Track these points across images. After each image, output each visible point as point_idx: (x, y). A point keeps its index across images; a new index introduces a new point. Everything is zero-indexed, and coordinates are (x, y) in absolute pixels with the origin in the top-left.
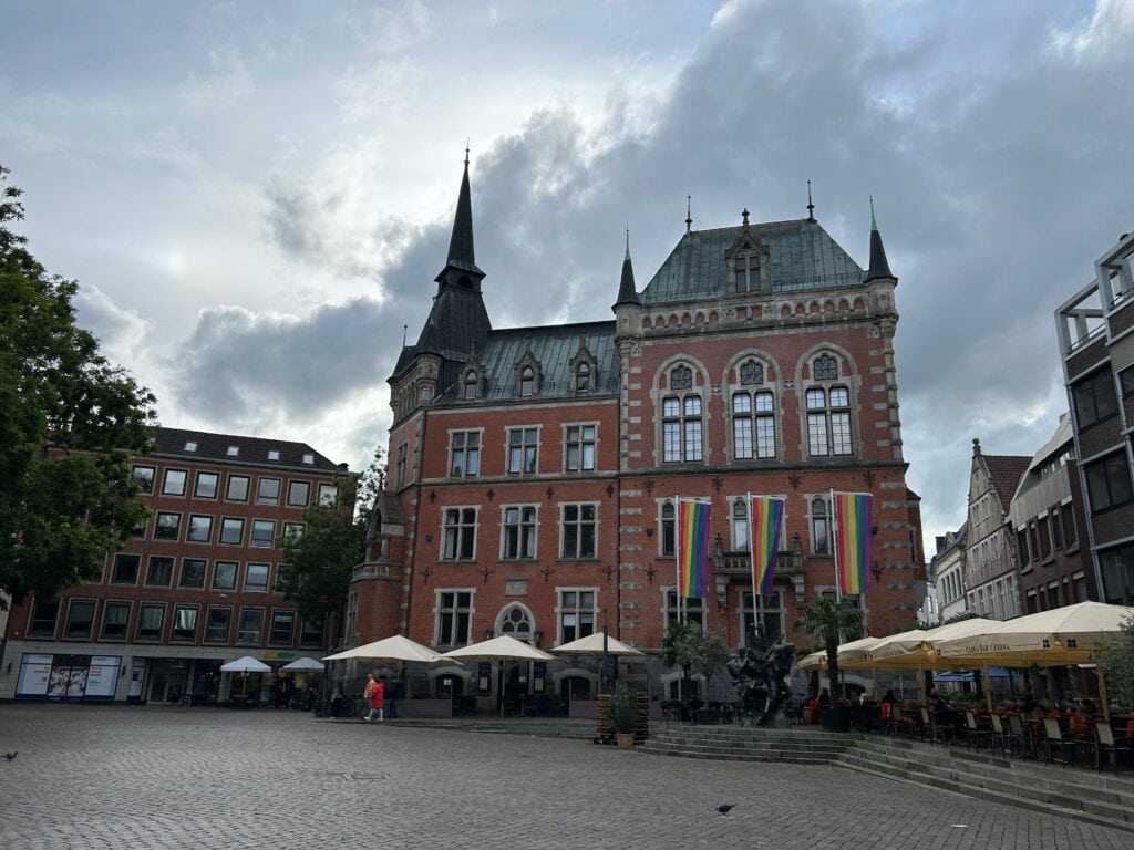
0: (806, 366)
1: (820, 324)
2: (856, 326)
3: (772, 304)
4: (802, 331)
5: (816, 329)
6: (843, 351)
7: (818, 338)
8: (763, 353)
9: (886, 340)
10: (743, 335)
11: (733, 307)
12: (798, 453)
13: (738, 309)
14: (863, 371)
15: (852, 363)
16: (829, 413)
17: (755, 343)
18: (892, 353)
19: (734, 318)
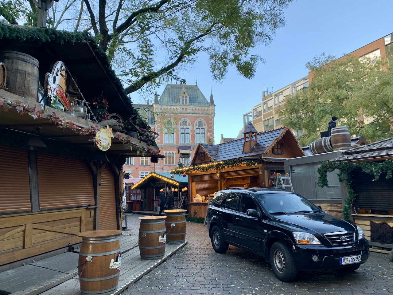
0: (196, 123)
1: (200, 114)
2: (207, 115)
3: (190, 108)
4: (196, 115)
5: (199, 115)
6: (204, 120)
7: (199, 117)
8: (188, 119)
9: (213, 119)
10: (183, 115)
11: (181, 108)
12: (194, 143)
13: (182, 108)
14: (208, 126)
15: (206, 123)
16: (201, 134)
17: (186, 117)
18: (214, 122)
19: (181, 110)
